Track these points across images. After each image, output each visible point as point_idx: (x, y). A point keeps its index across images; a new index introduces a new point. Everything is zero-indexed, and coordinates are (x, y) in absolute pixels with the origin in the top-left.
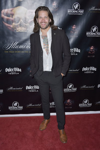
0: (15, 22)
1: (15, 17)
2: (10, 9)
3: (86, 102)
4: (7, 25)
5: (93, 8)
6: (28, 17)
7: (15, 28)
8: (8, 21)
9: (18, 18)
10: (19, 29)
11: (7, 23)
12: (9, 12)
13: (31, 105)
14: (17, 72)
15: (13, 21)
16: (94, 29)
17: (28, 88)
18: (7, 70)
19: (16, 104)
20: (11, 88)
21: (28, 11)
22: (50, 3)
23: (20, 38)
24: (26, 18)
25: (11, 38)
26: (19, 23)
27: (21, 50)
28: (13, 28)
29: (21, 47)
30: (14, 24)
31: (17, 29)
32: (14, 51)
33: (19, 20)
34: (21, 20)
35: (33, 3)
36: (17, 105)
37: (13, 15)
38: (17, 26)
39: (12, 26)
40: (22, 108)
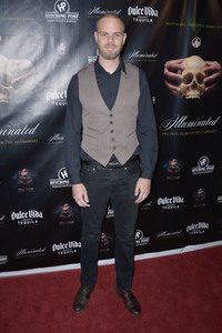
3: (138, 234)
6: (9, 74)
13: (23, 252)
17: (16, 216)
21: (11, 62)
22: (53, 46)
24: (5, 76)
40: (4, 259)
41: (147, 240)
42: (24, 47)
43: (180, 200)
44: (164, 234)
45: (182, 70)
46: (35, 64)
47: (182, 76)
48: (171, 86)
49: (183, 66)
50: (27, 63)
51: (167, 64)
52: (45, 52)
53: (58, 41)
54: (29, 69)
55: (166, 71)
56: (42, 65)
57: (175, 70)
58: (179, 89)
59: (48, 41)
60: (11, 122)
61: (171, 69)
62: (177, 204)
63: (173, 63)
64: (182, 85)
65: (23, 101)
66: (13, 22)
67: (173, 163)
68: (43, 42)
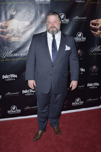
0: (9, 33)
1: (9, 28)
2: (4, 22)
3: (78, 100)
4: (2, 36)
5: (77, 17)
6: (20, 28)
7: (9, 38)
8: (2, 33)
9: (11, 29)
10: (13, 39)
11: (2, 35)
12: (3, 25)
13: (28, 108)
14: (13, 78)
15: (7, 33)
16: (80, 35)
17: (24, 92)
18: (4, 77)
19: (14, 108)
20: (9, 93)
22: (39, 15)
23: (14, 47)
24: (18, 29)
25: (6, 47)
26: (13, 34)
27: (16, 57)
28: (7, 39)
29: (16, 55)
30: (8, 35)
31: (11, 39)
32: (9, 59)
33: (13, 31)
34: (15, 31)
35: (24, 16)
36: (16, 108)
37: (6, 27)
38: (11, 37)
39: (6, 37)
40: (20, 111)
41: (82, 102)
42: (26, 16)
43: (97, 84)
44: (90, 100)
45: (98, 24)
46: (31, 23)
47: (98, 27)
48: (93, 32)
49: (99, 22)
50: (28, 23)
51: (91, 22)
52: (36, 18)
53: (41, 13)
54: (29, 26)
55: (91, 25)
56: (34, 24)
57: (95, 24)
58: (97, 33)
59: (37, 13)
60: (21, 50)
61: (93, 24)
62: (96, 86)
63: (94, 21)
64: (99, 31)
65: (26, 40)
66: (21, 4)
67: (94, 67)
68: (34, 13)
